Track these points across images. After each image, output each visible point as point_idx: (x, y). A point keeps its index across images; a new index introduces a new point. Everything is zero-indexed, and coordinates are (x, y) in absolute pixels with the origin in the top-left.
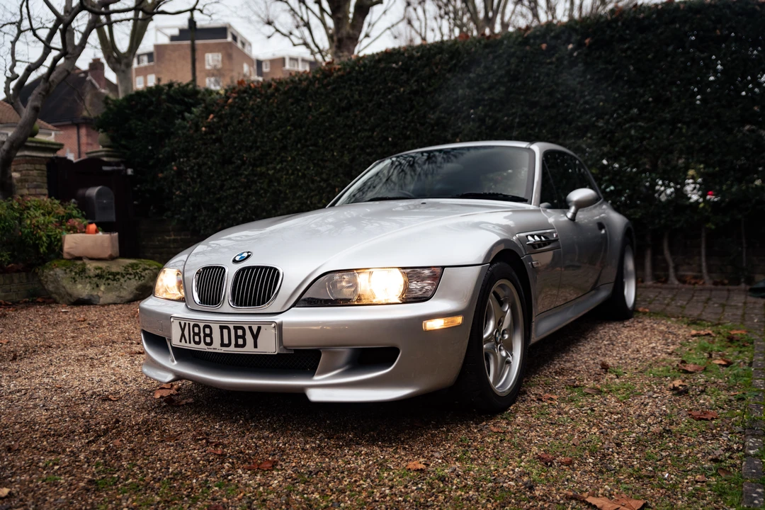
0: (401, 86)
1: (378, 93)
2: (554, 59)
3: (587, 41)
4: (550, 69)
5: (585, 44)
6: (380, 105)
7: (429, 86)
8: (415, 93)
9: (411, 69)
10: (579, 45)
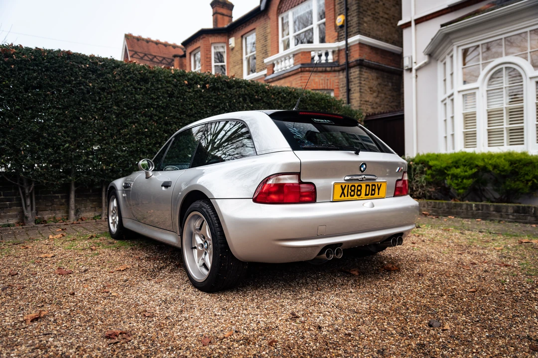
0: (90, 82)
1: (70, 82)
2: (191, 90)
3: (207, 85)
4: (191, 96)
5: (206, 87)
6: (72, 91)
7: (114, 87)
8: (103, 89)
9: (99, 72)
10: (204, 87)
